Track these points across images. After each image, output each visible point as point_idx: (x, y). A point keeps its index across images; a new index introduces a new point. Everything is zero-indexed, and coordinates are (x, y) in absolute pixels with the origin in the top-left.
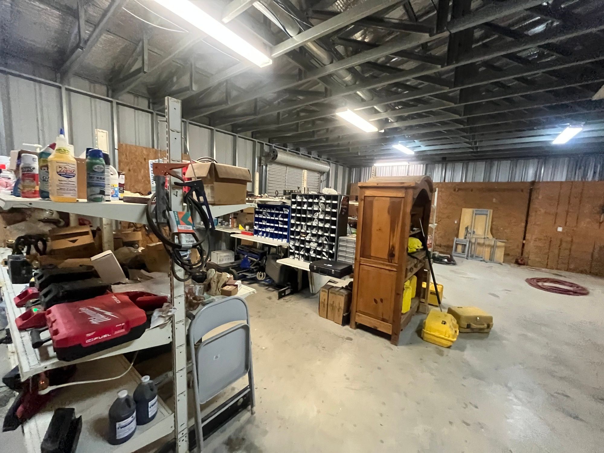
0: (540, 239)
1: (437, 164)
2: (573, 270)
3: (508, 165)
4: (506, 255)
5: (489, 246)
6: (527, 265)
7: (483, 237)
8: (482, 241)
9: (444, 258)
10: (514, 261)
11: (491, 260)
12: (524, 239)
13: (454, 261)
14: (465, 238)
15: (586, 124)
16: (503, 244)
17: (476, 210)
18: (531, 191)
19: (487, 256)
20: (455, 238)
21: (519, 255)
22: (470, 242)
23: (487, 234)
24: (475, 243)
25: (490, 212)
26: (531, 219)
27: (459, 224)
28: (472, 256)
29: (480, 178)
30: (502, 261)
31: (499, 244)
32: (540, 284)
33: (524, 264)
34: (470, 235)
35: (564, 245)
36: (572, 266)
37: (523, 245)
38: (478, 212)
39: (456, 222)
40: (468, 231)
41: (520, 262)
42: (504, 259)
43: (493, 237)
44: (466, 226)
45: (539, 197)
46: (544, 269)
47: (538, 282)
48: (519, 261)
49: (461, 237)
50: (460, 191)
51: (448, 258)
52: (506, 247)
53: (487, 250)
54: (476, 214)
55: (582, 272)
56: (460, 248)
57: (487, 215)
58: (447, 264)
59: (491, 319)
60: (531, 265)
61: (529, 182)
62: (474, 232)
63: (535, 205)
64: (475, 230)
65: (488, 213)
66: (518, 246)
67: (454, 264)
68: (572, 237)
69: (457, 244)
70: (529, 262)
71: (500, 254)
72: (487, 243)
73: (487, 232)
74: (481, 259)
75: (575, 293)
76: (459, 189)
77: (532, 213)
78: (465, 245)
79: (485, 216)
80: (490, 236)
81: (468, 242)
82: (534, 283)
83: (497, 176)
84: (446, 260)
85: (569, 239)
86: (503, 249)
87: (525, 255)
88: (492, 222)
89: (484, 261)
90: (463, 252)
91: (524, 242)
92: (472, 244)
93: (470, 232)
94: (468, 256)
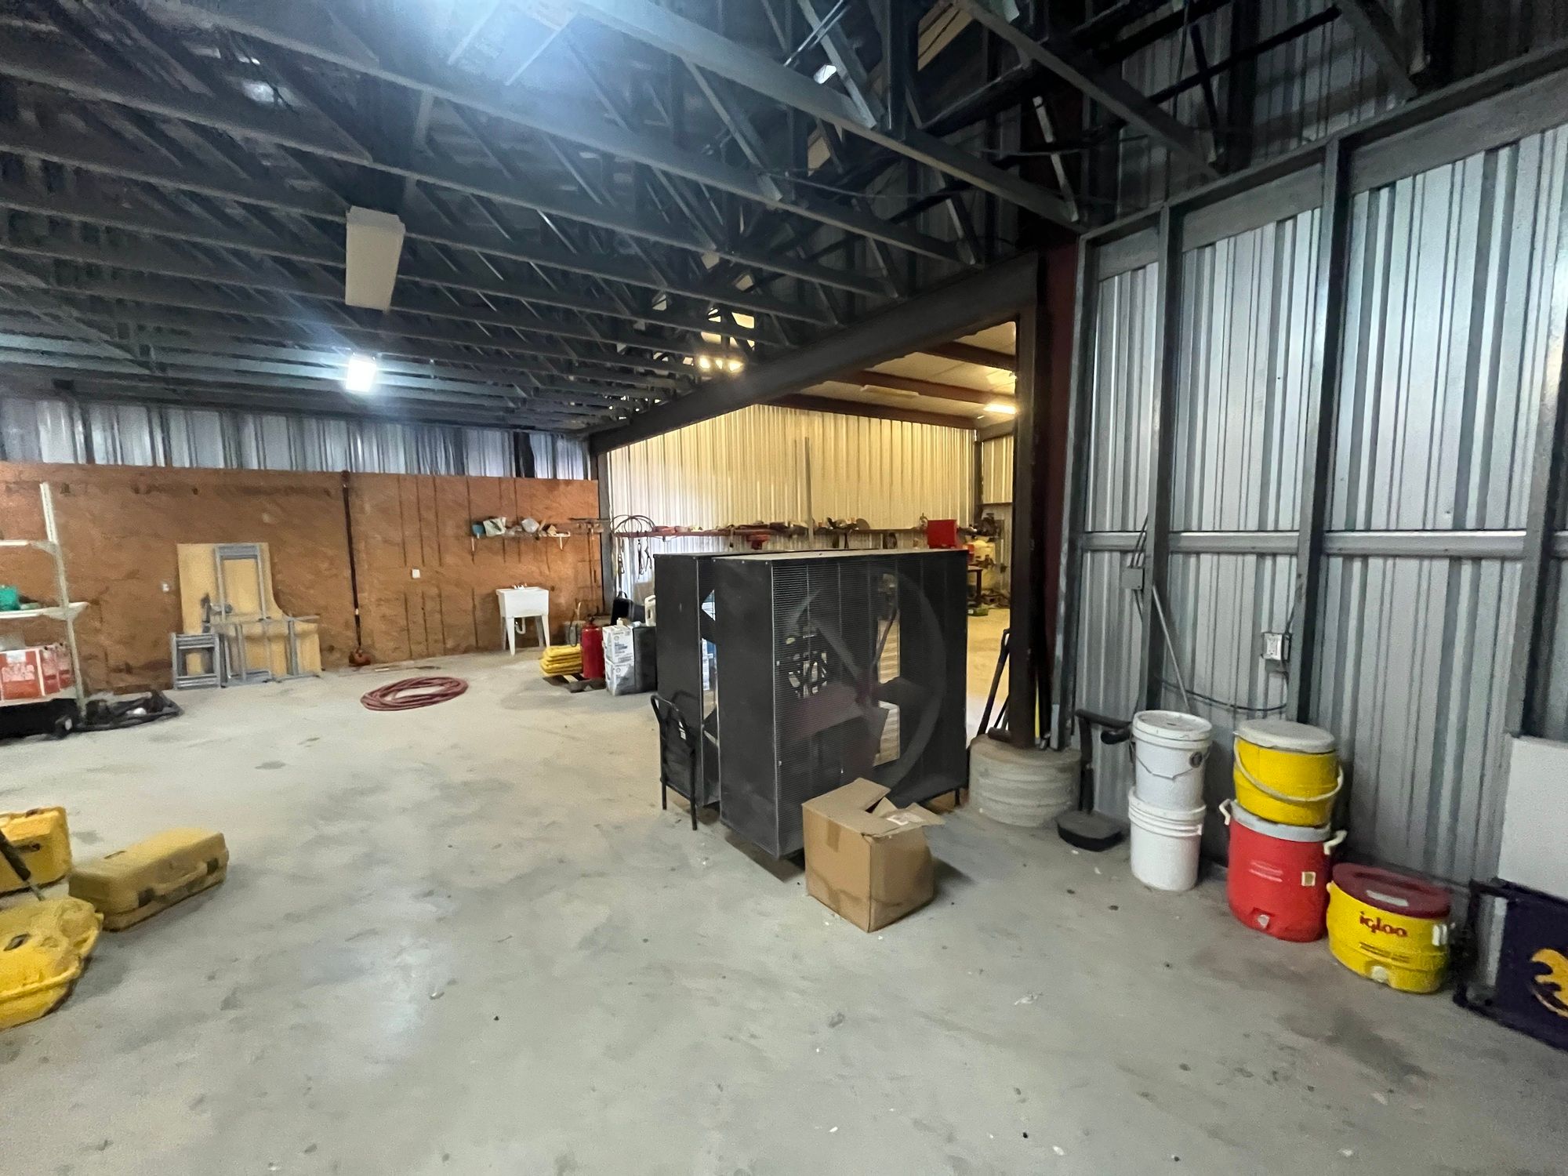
0: (388, 601)
1: (45, 404)
2: (453, 651)
3: (284, 429)
4: (327, 649)
5: (278, 637)
6: (376, 662)
7: (258, 617)
8: (257, 629)
9: (132, 705)
10: (347, 661)
11: (292, 670)
12: (356, 606)
13: (171, 705)
14: (206, 630)
15: (385, 358)
16: (312, 626)
17: (220, 548)
18: (346, 491)
19: (279, 666)
20: (174, 636)
21: (353, 643)
22: (222, 637)
23: (268, 609)
24: (236, 638)
25: (262, 548)
26: (362, 557)
27: (176, 592)
28: (237, 676)
29: (215, 457)
30: (317, 667)
31: (300, 626)
32: (389, 699)
33: (367, 663)
34: (217, 618)
35: (429, 605)
36: (450, 644)
37: (357, 618)
38: (228, 553)
39: (166, 588)
40: (210, 608)
41: (359, 661)
42: (323, 663)
43: (286, 613)
44: (201, 596)
45: (366, 507)
46: (405, 663)
47: (384, 695)
48: (357, 656)
49: (193, 627)
50: (154, 493)
51: (145, 704)
52: (322, 634)
53: (278, 648)
54: (223, 558)
55: (466, 651)
56: (195, 662)
57: (255, 557)
58: (143, 720)
59: (219, 841)
60: (382, 659)
61: (339, 473)
62: (229, 610)
63: (361, 527)
64: (231, 602)
65: (258, 554)
66: (347, 625)
67: (175, 713)
68: (438, 587)
69: (183, 654)
70: (377, 655)
71: (309, 653)
72: (272, 630)
73: (266, 601)
74: (264, 678)
75: (445, 696)
76: (150, 490)
77: (360, 546)
78: (211, 650)
79: (252, 561)
80: (277, 613)
81: (217, 640)
82: (378, 700)
83: (262, 458)
84: (139, 711)
85: (434, 591)
86: (316, 638)
87: (366, 641)
88: (273, 575)
89: (273, 680)
90: (207, 672)
91: (357, 612)
92: (229, 639)
93: (217, 609)
94: (225, 679)
